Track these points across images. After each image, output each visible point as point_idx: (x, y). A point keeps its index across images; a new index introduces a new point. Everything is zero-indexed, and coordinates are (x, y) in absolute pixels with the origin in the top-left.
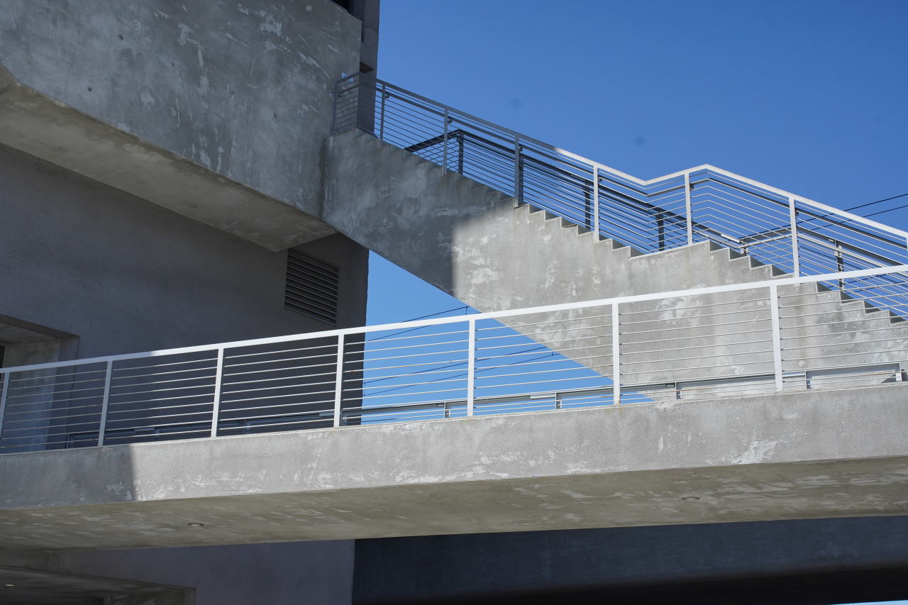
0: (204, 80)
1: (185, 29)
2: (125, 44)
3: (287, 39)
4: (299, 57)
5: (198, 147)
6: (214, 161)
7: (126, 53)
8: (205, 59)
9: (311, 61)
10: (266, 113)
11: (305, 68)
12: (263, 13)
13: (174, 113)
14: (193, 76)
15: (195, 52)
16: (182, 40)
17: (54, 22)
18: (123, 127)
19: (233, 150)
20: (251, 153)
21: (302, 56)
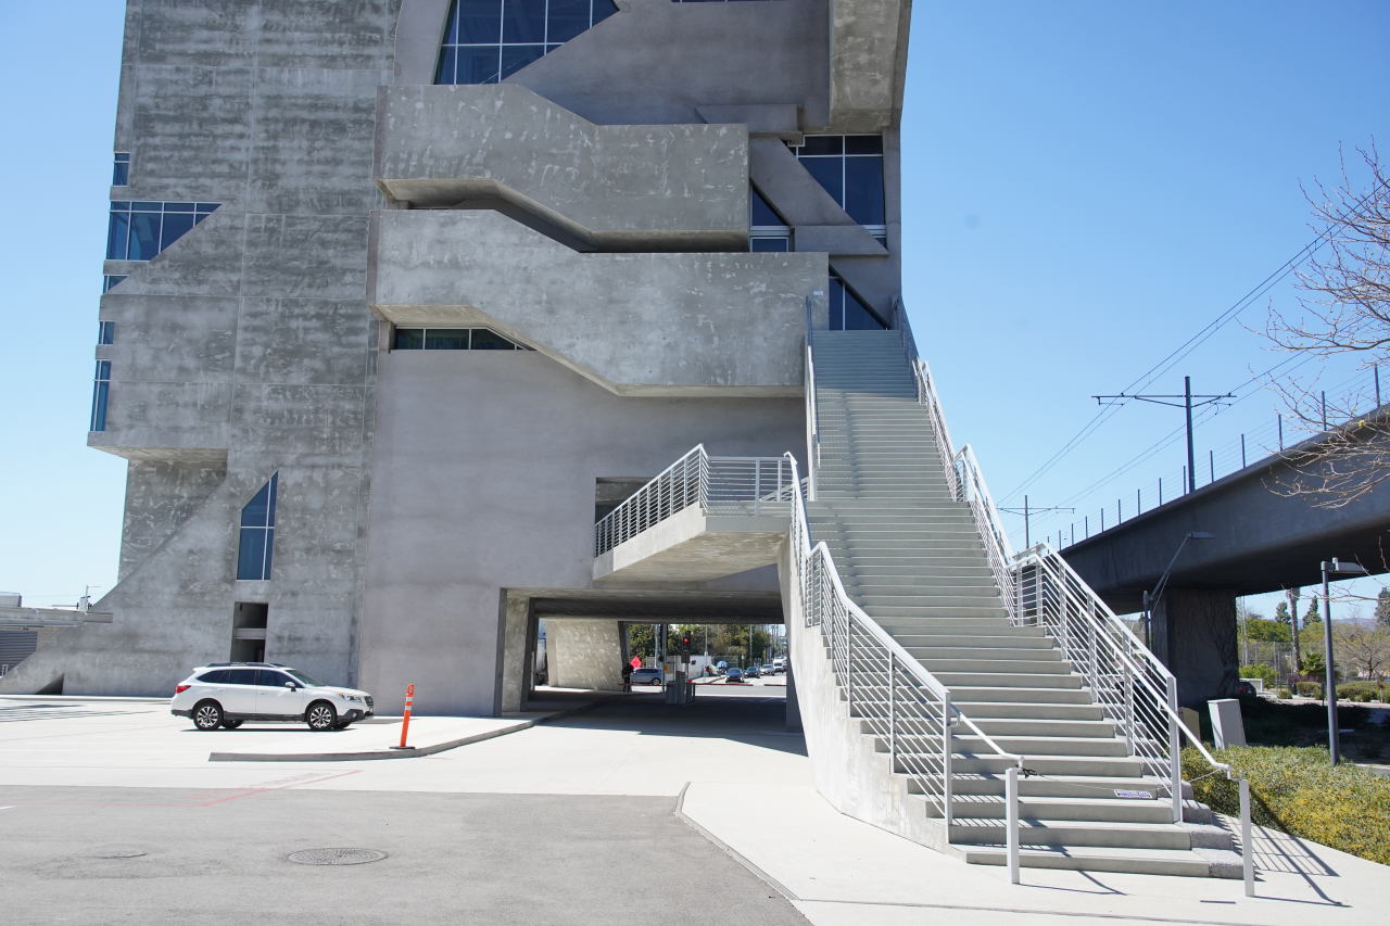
0: (716, 339)
1: (701, 316)
2: (667, 341)
3: (771, 290)
4: (779, 298)
5: (714, 376)
6: (726, 380)
7: (669, 345)
8: (715, 327)
9: (790, 295)
10: (759, 340)
11: (785, 301)
12: (751, 284)
13: (698, 364)
14: (709, 340)
15: (709, 327)
16: (700, 324)
17: (629, 347)
18: (671, 383)
19: (738, 370)
20: (750, 367)
21: (783, 295)
